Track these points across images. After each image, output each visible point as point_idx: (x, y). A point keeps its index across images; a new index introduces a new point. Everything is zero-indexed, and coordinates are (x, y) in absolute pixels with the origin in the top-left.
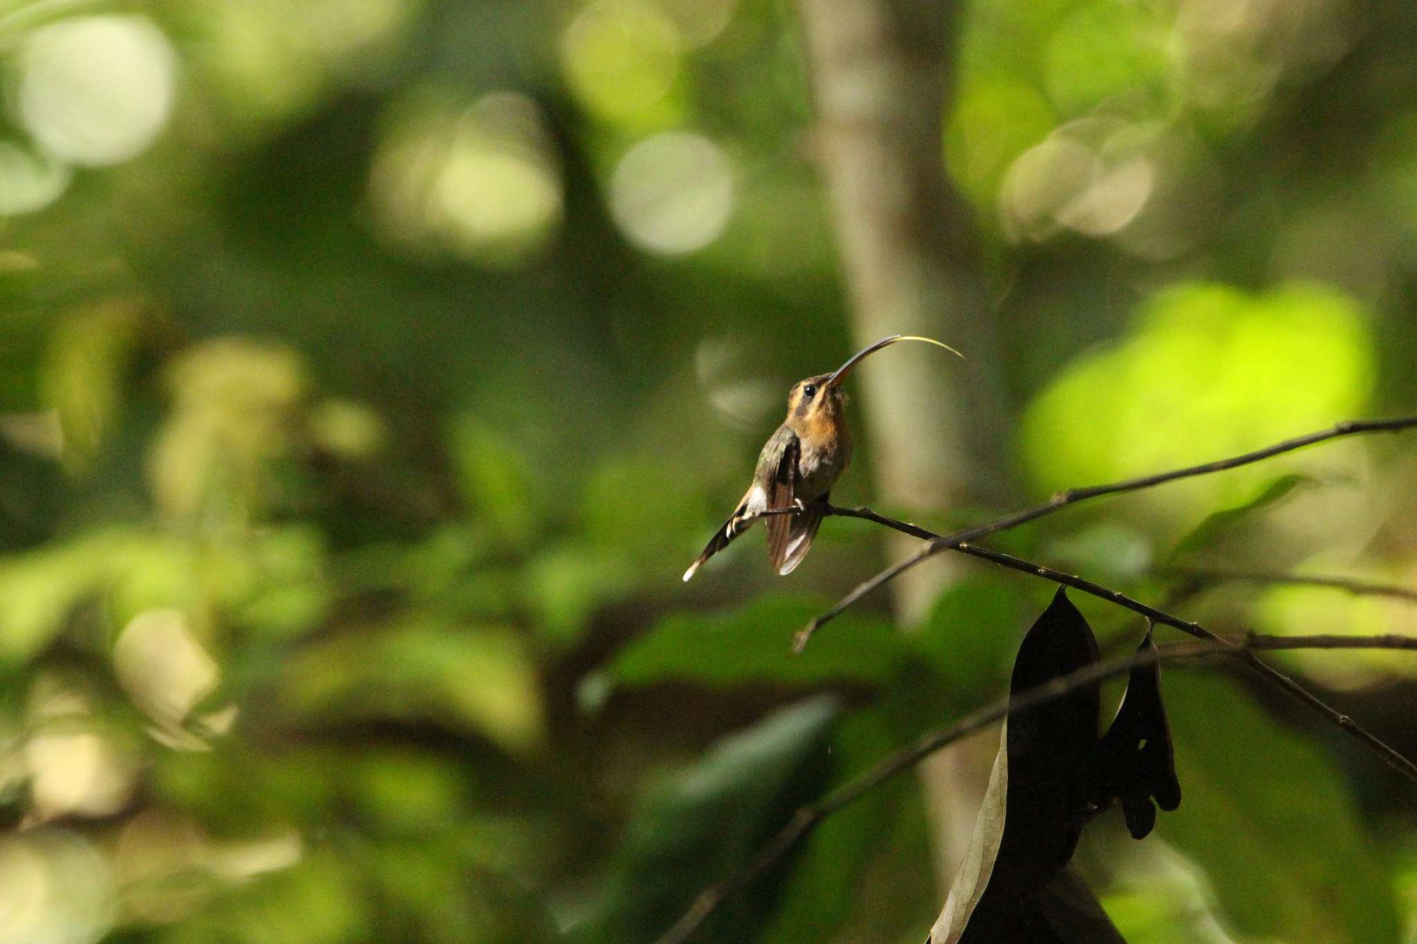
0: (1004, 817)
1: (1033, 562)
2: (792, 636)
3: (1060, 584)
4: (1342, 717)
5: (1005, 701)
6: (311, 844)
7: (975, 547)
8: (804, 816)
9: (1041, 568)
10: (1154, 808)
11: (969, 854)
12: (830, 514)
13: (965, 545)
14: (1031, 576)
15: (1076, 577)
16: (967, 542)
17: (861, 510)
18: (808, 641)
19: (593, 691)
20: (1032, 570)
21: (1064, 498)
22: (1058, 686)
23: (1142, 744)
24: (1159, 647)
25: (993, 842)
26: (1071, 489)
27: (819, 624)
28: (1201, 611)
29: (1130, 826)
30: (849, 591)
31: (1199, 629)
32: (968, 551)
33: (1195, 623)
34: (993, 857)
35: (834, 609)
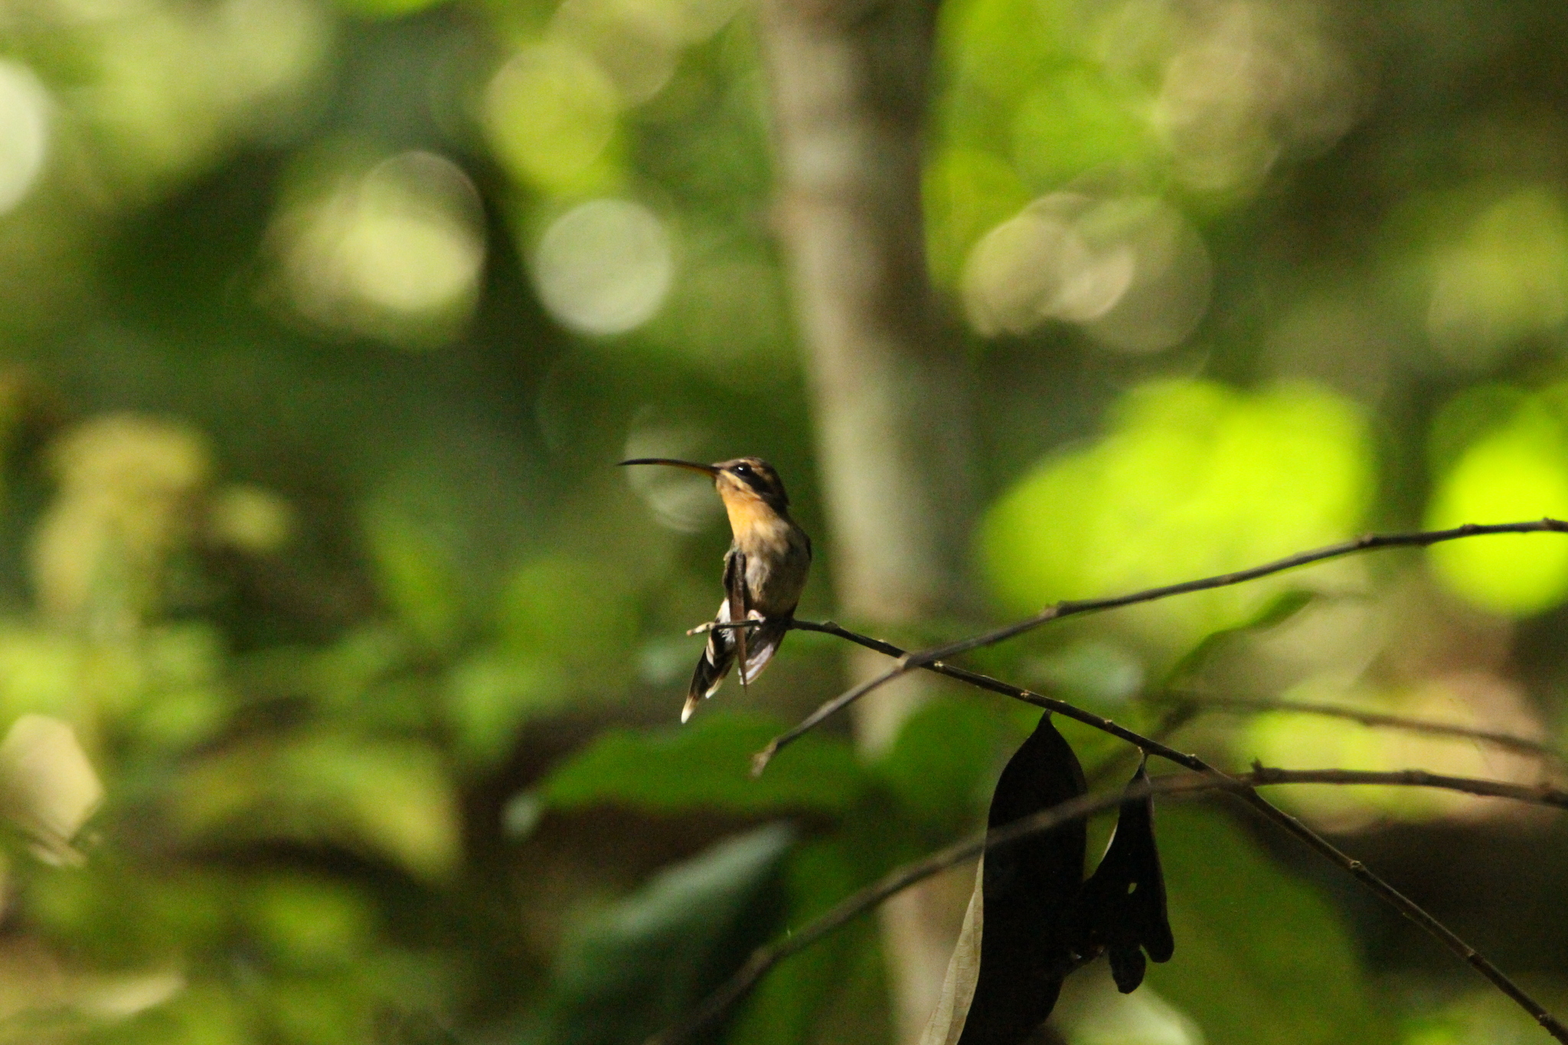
0: (978, 967)
1: (1013, 684)
2: (750, 757)
3: (1045, 710)
4: (1353, 862)
5: (981, 835)
6: (194, 977)
7: (953, 668)
8: (760, 956)
9: (1023, 692)
10: (1143, 959)
11: (939, 1006)
13: (941, 665)
14: (1015, 700)
15: (1062, 701)
16: (941, 659)
17: (826, 624)
18: (767, 764)
19: (522, 814)
20: (1015, 693)
21: (1054, 612)
22: (1044, 820)
23: (1132, 887)
24: (1152, 780)
25: (965, 993)
26: (1060, 603)
27: (780, 746)
28: (1182, 741)
29: (1117, 978)
30: (814, 709)
31: (1197, 762)
32: (944, 671)
33: (1193, 755)
34: (966, 1011)
35: (797, 729)
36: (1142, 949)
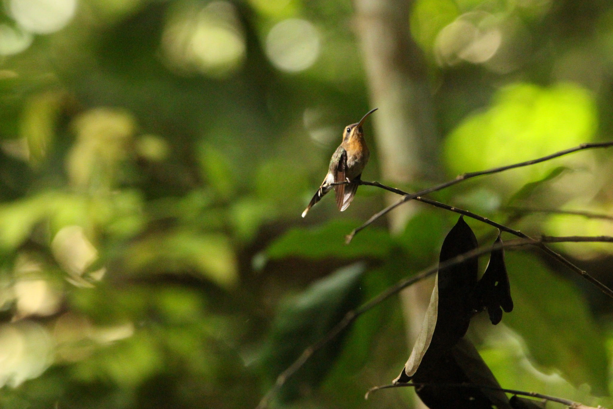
0: (437, 316)
1: (449, 205)
2: (345, 237)
3: (461, 214)
4: (583, 271)
5: (437, 265)
6: (137, 328)
7: (425, 199)
8: (350, 315)
9: (452, 208)
10: (501, 311)
11: (422, 331)
12: (361, 184)
13: (420, 198)
14: (447, 211)
15: (467, 211)
16: (420, 196)
17: (374, 183)
18: (352, 239)
19: (259, 261)
20: (449, 208)
21: (462, 177)
22: (460, 259)
23: (496, 283)
24: (504, 242)
25: (432, 326)
26: (466, 173)
27: (357, 232)
28: (521, 226)
29: (491, 319)
30: (370, 217)
31: (521, 234)
32: (421, 200)
33: (519, 231)
34: (432, 333)
35: (363, 225)
36: (501, 307)
